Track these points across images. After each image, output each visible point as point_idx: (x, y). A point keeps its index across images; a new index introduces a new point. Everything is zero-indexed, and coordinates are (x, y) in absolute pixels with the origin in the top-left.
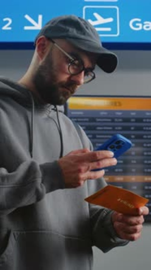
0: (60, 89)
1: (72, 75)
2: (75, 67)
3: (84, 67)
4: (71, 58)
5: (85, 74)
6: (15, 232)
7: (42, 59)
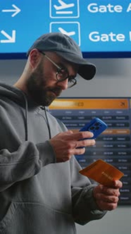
0: (48, 93)
1: (59, 81)
2: (61, 75)
3: (68, 75)
4: (59, 67)
5: (69, 80)
6: (15, 203)
7: (34, 67)
